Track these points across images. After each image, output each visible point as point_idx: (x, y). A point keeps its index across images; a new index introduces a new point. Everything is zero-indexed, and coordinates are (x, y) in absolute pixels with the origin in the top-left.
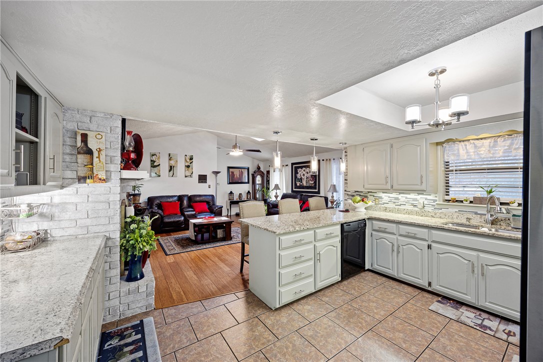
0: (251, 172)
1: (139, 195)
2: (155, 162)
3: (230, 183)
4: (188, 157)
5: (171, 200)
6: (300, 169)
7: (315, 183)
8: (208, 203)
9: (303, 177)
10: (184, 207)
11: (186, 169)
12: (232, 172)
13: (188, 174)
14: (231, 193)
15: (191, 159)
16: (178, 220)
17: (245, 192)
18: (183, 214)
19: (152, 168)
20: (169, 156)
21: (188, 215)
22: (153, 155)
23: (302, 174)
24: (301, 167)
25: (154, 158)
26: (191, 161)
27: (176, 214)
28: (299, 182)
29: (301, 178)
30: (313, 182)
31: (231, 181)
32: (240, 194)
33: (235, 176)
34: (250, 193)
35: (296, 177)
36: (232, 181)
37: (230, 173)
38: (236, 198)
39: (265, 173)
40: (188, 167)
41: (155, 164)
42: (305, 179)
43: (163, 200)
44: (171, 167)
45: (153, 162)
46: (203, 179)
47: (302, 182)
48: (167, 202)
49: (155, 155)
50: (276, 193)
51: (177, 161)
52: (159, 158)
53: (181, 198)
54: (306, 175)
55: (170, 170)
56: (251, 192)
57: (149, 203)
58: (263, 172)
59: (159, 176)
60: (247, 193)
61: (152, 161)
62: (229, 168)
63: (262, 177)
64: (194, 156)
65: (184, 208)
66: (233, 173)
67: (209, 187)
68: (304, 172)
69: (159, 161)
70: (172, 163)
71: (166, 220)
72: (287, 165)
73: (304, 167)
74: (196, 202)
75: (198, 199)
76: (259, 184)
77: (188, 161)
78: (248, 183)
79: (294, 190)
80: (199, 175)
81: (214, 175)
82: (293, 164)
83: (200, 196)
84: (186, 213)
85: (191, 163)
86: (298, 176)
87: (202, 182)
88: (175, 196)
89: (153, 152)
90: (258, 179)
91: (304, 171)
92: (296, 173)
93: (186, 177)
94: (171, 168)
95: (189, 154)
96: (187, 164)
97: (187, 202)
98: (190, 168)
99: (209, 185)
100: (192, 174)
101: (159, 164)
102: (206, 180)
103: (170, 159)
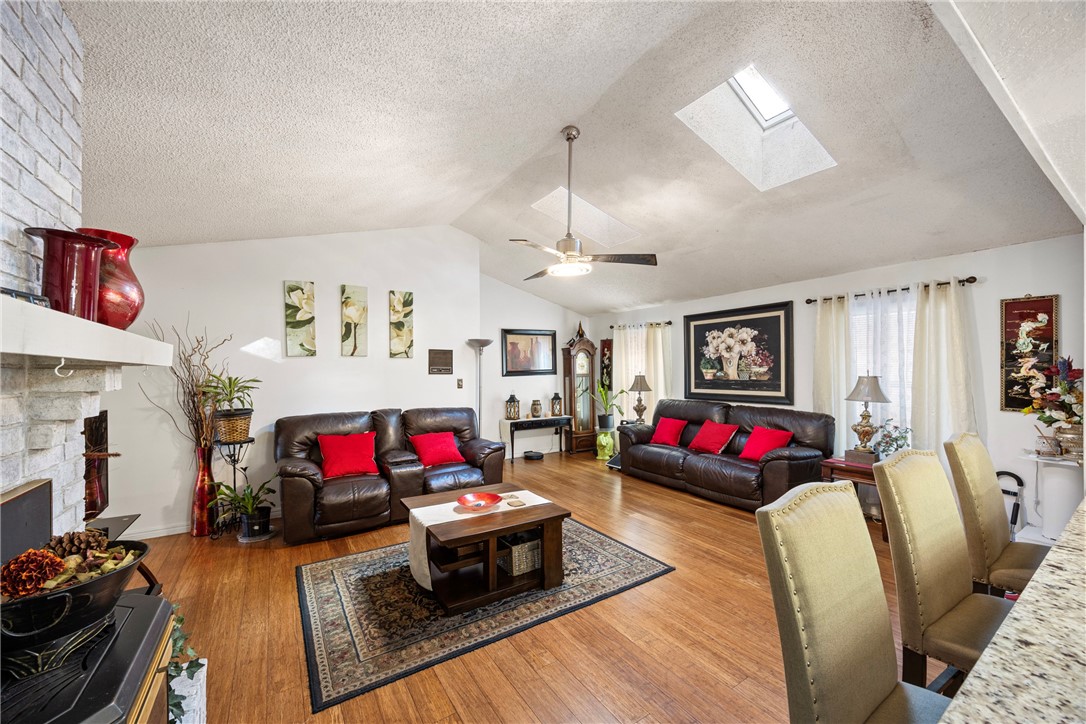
0: (561, 344)
1: (246, 413)
2: (297, 309)
3: (509, 373)
4: (398, 299)
5: (348, 427)
6: (715, 333)
7: (774, 371)
8: (457, 432)
9: (726, 355)
10: (387, 446)
11: (394, 332)
12: (512, 343)
13: (399, 347)
14: (512, 400)
15: (408, 303)
16: (369, 494)
17: (546, 397)
18: (385, 475)
19: (289, 330)
20: (343, 292)
21: (401, 476)
22: (292, 289)
23: (722, 347)
24: (721, 327)
25: (295, 298)
26: (408, 309)
27: (364, 474)
28: (712, 368)
29: (720, 360)
30: (764, 369)
31: (509, 369)
32: (535, 404)
33: (522, 355)
34: (560, 399)
35: (700, 355)
36: (515, 369)
37: (509, 347)
38: (524, 415)
39: (598, 345)
40: (399, 325)
41: (300, 316)
42: (735, 362)
43: (325, 429)
44: (348, 326)
45: (291, 309)
46: (441, 361)
47: (722, 369)
48: (338, 434)
49: (298, 288)
50: (640, 400)
51: (365, 309)
52: (311, 298)
53: (377, 420)
54: (737, 348)
55: (345, 336)
56: (561, 395)
57: (280, 439)
58: (592, 345)
59: (313, 353)
60: (553, 399)
61: (288, 306)
62: (506, 332)
63: (591, 356)
64: (415, 297)
65: (386, 453)
66: (514, 345)
67: (460, 386)
68: (731, 342)
69: (312, 307)
70: (352, 313)
71: (332, 498)
72: (670, 323)
73: (733, 324)
74: (426, 431)
75: (429, 421)
76: (582, 375)
77: (399, 307)
78: (554, 371)
79: (693, 390)
80: (430, 351)
81: (471, 352)
82: (688, 319)
83: (435, 412)
84: (396, 471)
85: (406, 315)
86: (710, 352)
87: (440, 372)
88: (360, 415)
89: (293, 279)
90: (581, 363)
91: (731, 336)
92: (701, 342)
93: (392, 355)
94: (348, 330)
95: (401, 290)
96: (395, 318)
97: (396, 431)
98: (405, 329)
99: (460, 381)
100: (409, 347)
101: (313, 318)
102: (451, 364)
103: (345, 303)
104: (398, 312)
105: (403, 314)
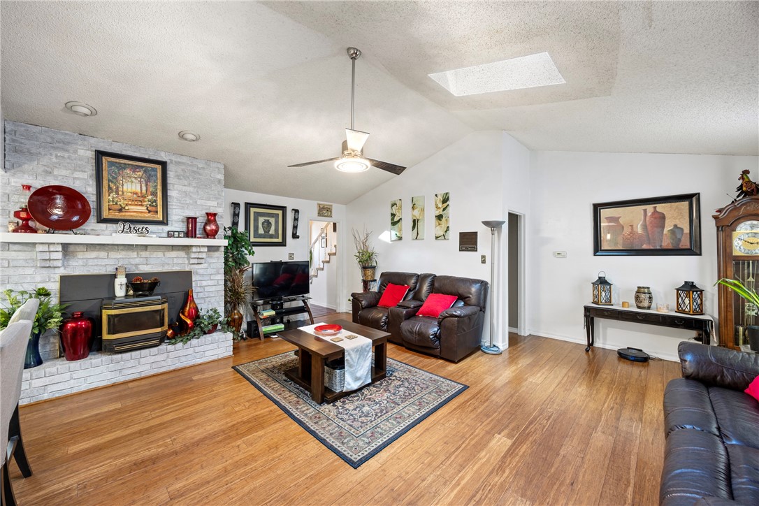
2: (395, 215)
4: (440, 198)
11: (437, 222)
12: (609, 219)
13: (440, 232)
15: (445, 200)
19: (392, 226)
20: (413, 202)
22: (393, 205)
25: (394, 210)
26: (446, 205)
31: (604, 247)
33: (627, 232)
37: (605, 223)
40: (440, 217)
41: (396, 219)
44: (414, 221)
45: (393, 215)
46: (468, 241)
49: (395, 204)
51: (423, 210)
52: (400, 209)
55: (414, 227)
59: (401, 238)
64: (450, 195)
67: (484, 262)
69: (400, 213)
70: (416, 213)
77: (440, 205)
81: (487, 232)
85: (444, 210)
87: (467, 250)
89: (395, 199)
93: (437, 238)
94: (415, 224)
95: (441, 192)
96: (438, 213)
98: (444, 219)
99: (483, 257)
100: (446, 232)
101: (400, 219)
102: (476, 243)
103: (413, 208)
104: (439, 208)
105: (442, 209)
